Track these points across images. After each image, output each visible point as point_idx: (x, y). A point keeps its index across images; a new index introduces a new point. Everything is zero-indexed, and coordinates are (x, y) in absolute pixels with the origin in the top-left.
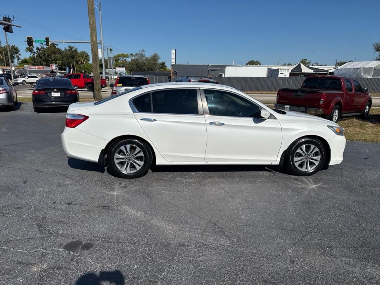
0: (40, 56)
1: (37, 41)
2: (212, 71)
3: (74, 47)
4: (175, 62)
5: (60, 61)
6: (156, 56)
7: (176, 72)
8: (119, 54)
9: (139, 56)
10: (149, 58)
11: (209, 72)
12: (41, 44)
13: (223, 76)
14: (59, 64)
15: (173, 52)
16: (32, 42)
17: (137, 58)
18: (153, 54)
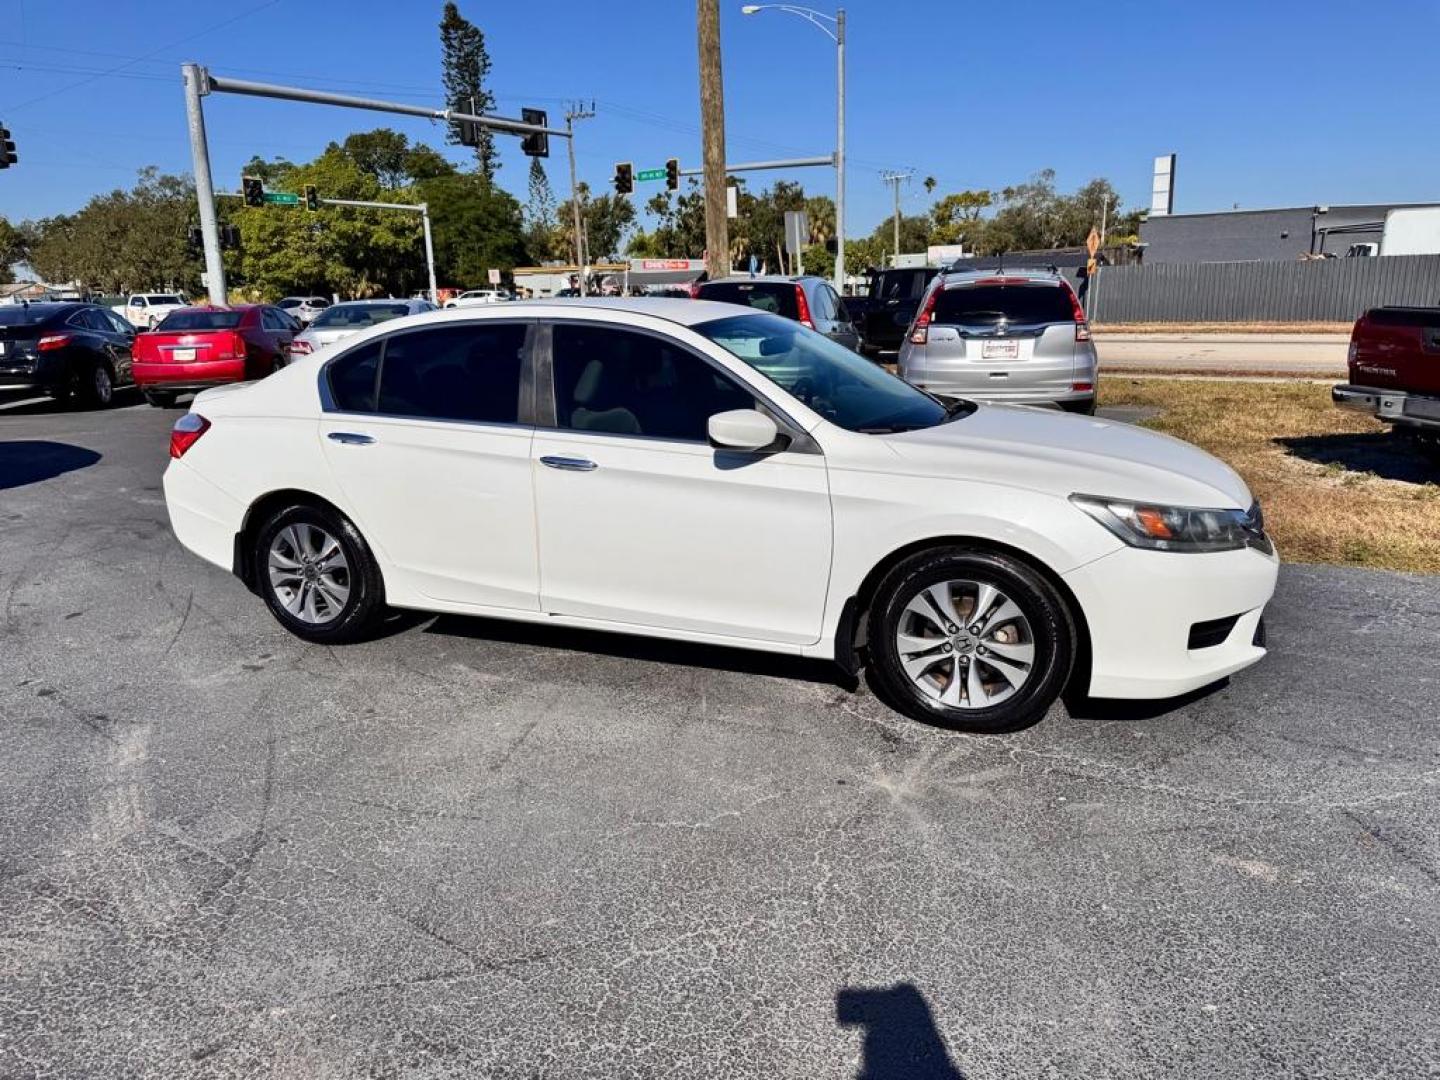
0: (686, 225)
1: (644, 176)
2: (1330, 233)
3: (797, 183)
4: (1166, 206)
5: (743, 237)
6: (1102, 191)
7: (1133, 247)
8: (953, 193)
9: (1031, 193)
10: (1070, 199)
11: (1319, 238)
12: (692, 185)
13: (1373, 253)
14: (741, 248)
15: (1163, 165)
16: (629, 181)
17: (1018, 202)
18: (1086, 186)
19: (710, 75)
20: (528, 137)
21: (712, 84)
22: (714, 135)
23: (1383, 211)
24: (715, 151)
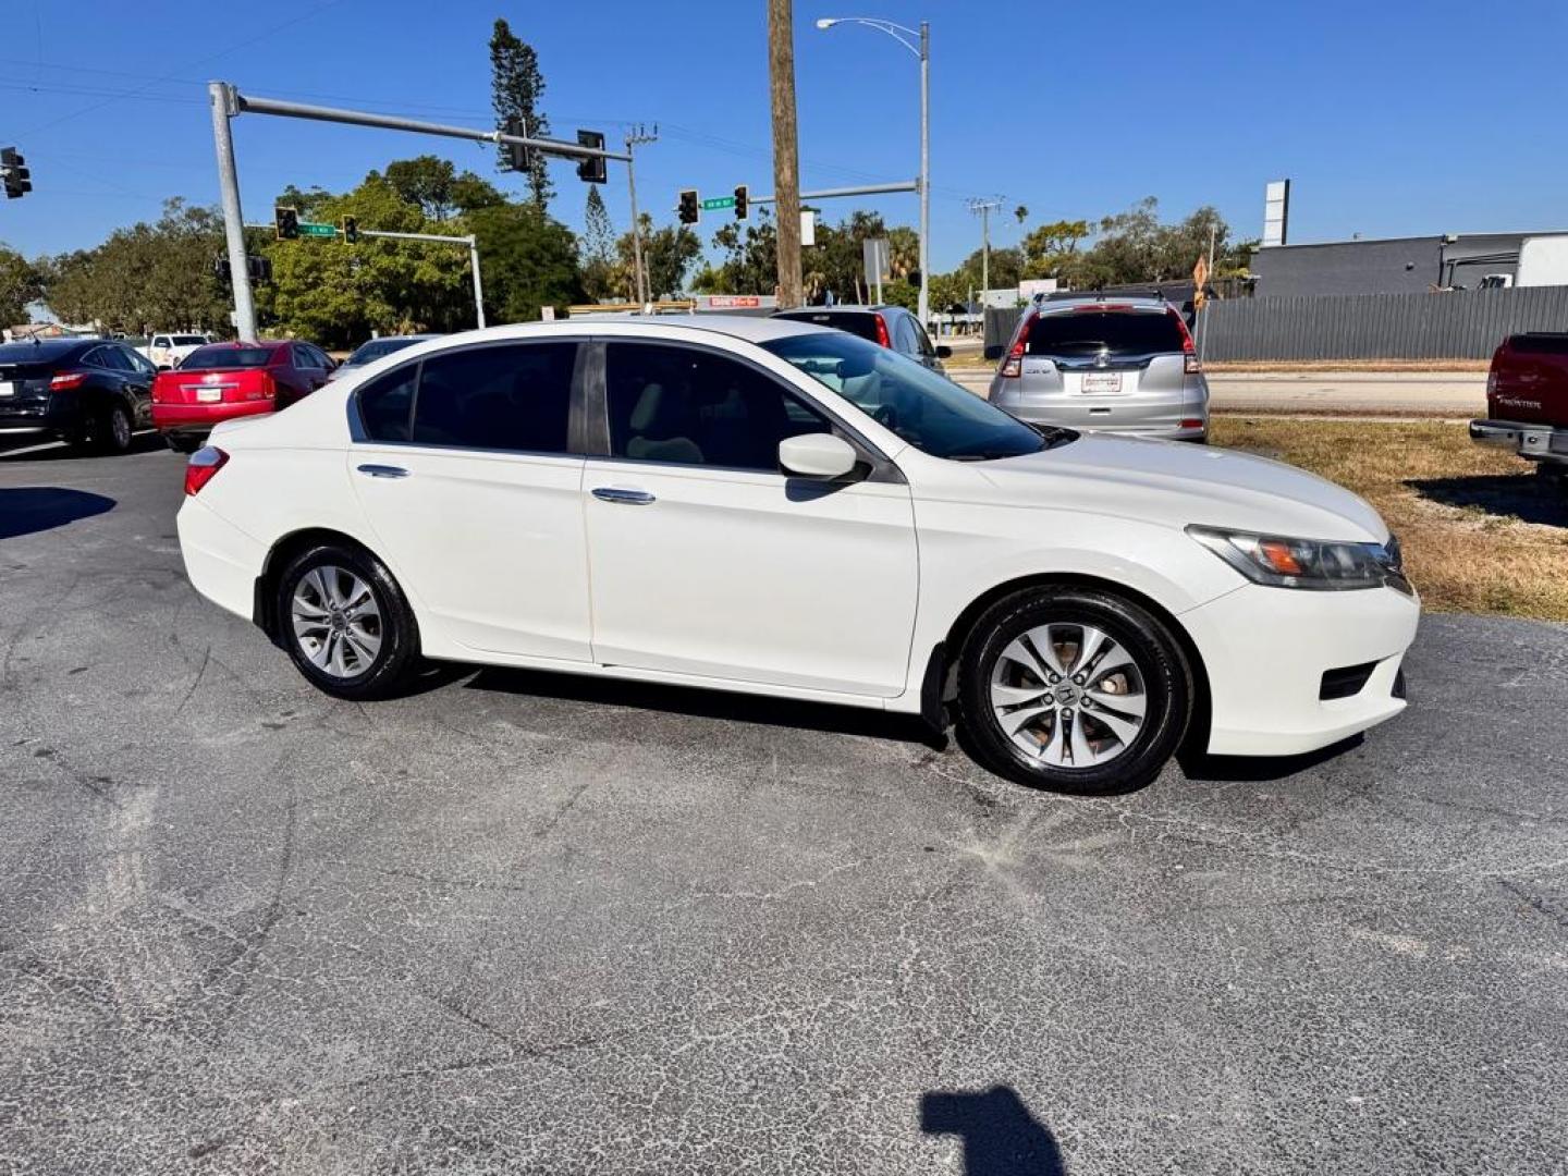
0: (756, 257)
1: (710, 205)
2: (1459, 264)
3: (876, 213)
4: (1280, 236)
5: (819, 271)
6: (1208, 220)
7: (1245, 280)
8: (1047, 224)
9: (1132, 223)
10: (1174, 229)
11: (1447, 270)
12: (762, 215)
13: (1508, 284)
14: (816, 283)
15: (1276, 191)
16: (695, 210)
17: (1117, 233)
18: (1193, 215)
19: (782, 89)
20: (585, 161)
21: (784, 99)
22: (786, 155)
23: (1518, 240)
24: (787, 174)
